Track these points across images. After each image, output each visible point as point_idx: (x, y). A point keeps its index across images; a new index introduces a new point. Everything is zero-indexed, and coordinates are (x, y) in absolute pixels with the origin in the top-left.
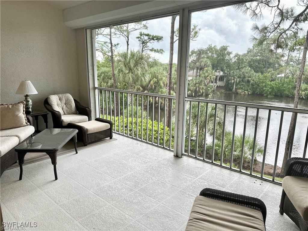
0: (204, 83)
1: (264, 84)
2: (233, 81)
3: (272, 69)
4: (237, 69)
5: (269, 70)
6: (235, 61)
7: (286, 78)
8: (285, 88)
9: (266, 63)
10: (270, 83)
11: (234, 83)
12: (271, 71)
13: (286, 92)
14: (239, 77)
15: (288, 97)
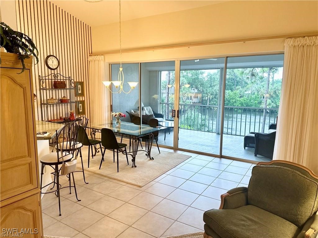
0: (182, 100)
1: (234, 100)
2: (207, 98)
4: (209, 87)
5: (237, 87)
6: (208, 80)
7: (253, 95)
8: (252, 104)
9: (234, 81)
10: (239, 99)
12: (239, 88)
13: (253, 107)
14: (212, 95)
15: (255, 111)
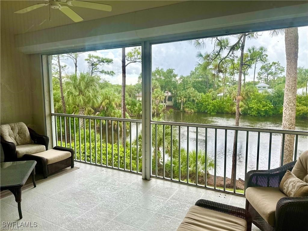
0: (155, 103)
1: (207, 103)
2: (180, 101)
3: (212, 89)
4: (183, 90)
5: (210, 90)
6: (181, 83)
7: (225, 97)
8: (224, 106)
9: (207, 84)
10: (212, 101)
11: (181, 102)
12: (212, 91)
13: (226, 109)
14: (185, 97)
15: (227, 113)
